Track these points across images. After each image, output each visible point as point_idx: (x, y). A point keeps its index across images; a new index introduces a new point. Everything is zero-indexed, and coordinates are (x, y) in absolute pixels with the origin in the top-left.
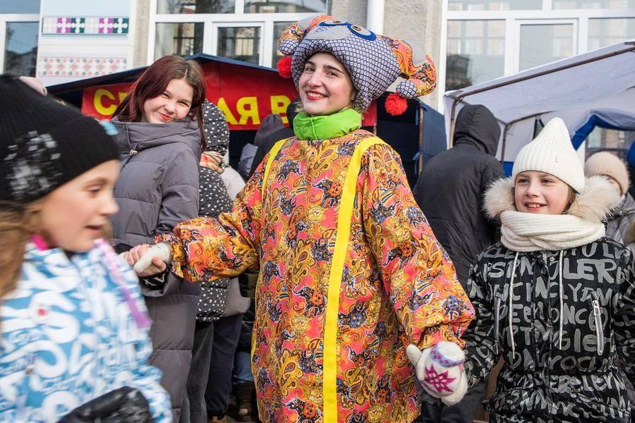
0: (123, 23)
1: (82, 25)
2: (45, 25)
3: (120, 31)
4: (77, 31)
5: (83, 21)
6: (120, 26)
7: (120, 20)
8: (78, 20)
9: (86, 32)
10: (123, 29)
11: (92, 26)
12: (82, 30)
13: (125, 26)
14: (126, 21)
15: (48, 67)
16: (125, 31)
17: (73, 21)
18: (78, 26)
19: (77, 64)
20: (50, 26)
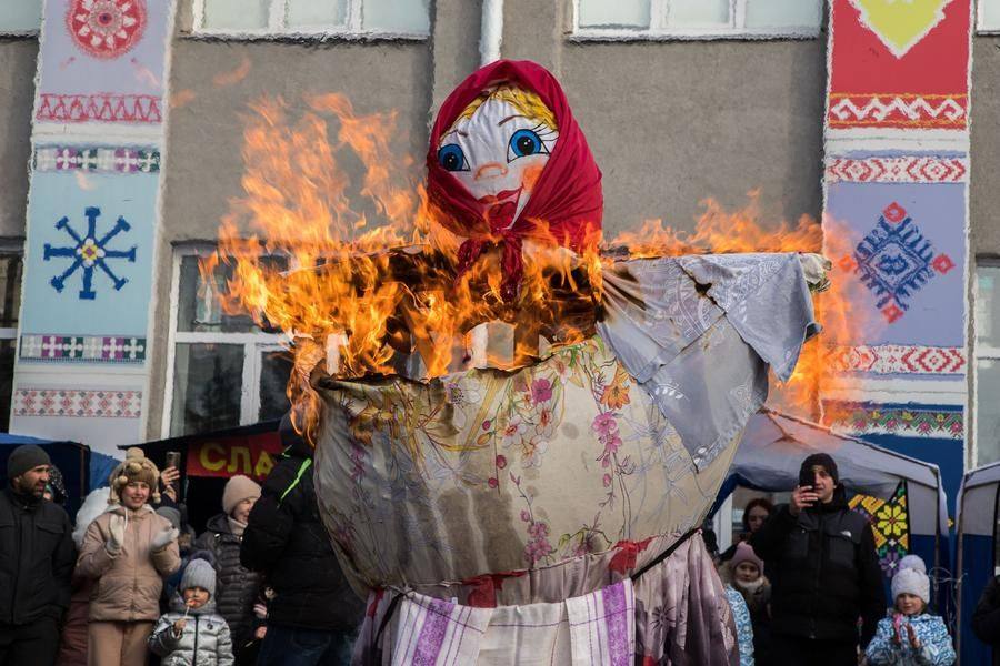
0: (138, 344)
1: (80, 347)
2: (24, 346)
3: (133, 356)
4: (72, 355)
5: (80, 341)
6: (133, 349)
7: (133, 341)
8: (74, 340)
9: (84, 356)
10: (137, 353)
11: (93, 348)
12: (79, 354)
13: (141, 348)
14: (142, 342)
15: (29, 402)
16: (141, 356)
17: (67, 341)
18: (73, 347)
19: (70, 399)
20: (32, 347)
